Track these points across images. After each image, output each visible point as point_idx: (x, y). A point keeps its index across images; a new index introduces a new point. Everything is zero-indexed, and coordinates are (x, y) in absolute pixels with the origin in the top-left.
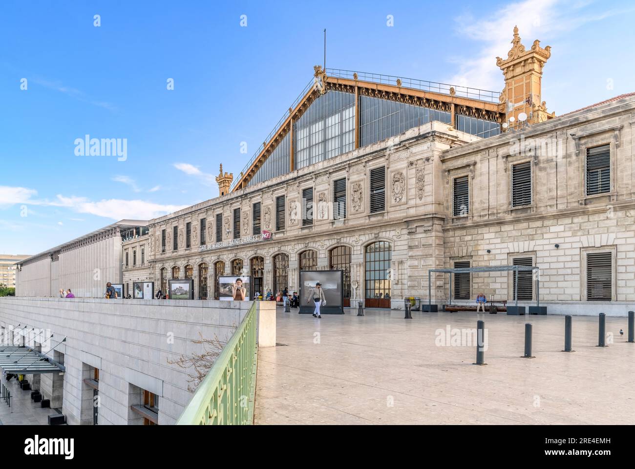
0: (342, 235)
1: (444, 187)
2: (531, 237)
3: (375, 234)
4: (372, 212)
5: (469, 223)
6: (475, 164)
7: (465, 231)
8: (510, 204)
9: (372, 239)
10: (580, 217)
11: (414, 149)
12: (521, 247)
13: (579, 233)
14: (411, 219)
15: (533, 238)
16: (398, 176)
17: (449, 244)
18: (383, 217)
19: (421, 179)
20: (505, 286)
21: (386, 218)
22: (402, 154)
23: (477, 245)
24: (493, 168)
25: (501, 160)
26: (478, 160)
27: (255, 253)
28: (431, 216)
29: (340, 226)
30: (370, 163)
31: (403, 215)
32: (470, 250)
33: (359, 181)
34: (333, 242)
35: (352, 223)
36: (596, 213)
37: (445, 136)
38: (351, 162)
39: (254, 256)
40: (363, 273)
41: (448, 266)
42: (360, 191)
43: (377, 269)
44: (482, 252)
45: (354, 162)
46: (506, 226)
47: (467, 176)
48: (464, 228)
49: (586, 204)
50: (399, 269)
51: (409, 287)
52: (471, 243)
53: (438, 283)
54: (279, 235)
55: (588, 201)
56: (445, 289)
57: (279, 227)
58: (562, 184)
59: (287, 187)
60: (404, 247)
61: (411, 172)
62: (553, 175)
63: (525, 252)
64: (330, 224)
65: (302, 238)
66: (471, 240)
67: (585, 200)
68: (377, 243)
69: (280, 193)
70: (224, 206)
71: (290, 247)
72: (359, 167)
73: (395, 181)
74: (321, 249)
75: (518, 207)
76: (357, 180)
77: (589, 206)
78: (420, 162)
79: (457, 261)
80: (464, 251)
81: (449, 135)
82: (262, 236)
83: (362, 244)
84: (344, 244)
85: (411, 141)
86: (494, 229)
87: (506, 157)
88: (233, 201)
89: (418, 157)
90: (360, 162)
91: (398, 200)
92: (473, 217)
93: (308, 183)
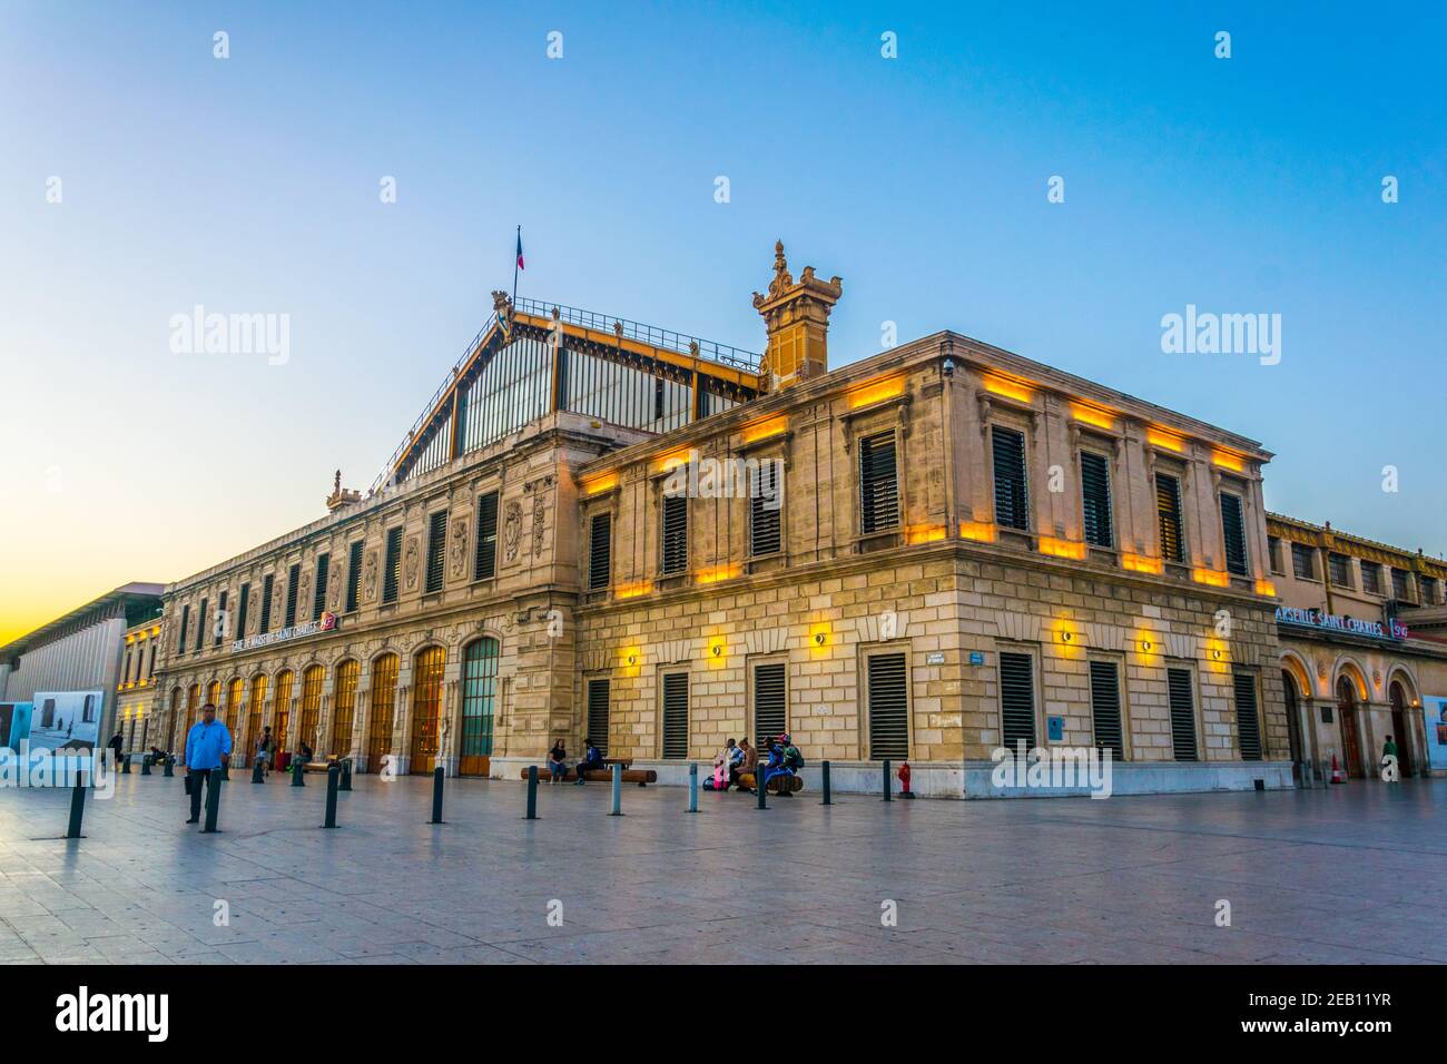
0: (434, 624)
1: (579, 533)
2: (685, 633)
3: (478, 622)
4: (478, 578)
5: (607, 604)
6: (618, 491)
7: (603, 620)
8: (659, 569)
9: (474, 633)
10: (745, 596)
11: (535, 461)
12: (672, 651)
13: (744, 628)
14: (525, 593)
15: (689, 633)
16: (513, 511)
17: (583, 645)
18: (491, 588)
19: (539, 518)
20: (651, 729)
21: (494, 590)
22: (521, 469)
23: (618, 647)
24: (640, 501)
25: (650, 485)
26: (623, 486)
27: (313, 659)
28: (546, 589)
29: (433, 604)
30: (480, 483)
31: (517, 585)
32: (609, 657)
33: (464, 517)
34: (421, 637)
35: (449, 599)
36: (765, 587)
37: (581, 438)
38: (453, 479)
39: (311, 663)
40: (459, 702)
41: (579, 689)
42: (463, 536)
43: (480, 694)
44: (624, 662)
45: (458, 480)
46: (655, 610)
47: (609, 514)
48: (601, 613)
49: (751, 573)
50: (504, 695)
51: (515, 731)
52: (611, 644)
53: (557, 724)
54: (349, 622)
55: (754, 567)
56: (574, 736)
57: (352, 604)
58: (723, 534)
59: (368, 525)
60: (515, 650)
61: (527, 504)
62: (712, 516)
63: (678, 662)
64: (420, 601)
65: (380, 629)
66: (611, 638)
67: (751, 564)
68: (483, 643)
69: (356, 536)
70: (277, 560)
71: (362, 647)
72: (466, 490)
73: (509, 520)
74: (404, 651)
75: (670, 575)
76: (461, 514)
77: (752, 577)
78: (540, 484)
79: (592, 679)
80: (602, 658)
81: (590, 437)
82: (323, 622)
83: (460, 644)
84: (437, 643)
85: (527, 446)
86: (640, 616)
87: (656, 481)
88: (290, 551)
89: (537, 476)
90: (465, 481)
91: (511, 556)
92: (613, 591)
93: (396, 517)
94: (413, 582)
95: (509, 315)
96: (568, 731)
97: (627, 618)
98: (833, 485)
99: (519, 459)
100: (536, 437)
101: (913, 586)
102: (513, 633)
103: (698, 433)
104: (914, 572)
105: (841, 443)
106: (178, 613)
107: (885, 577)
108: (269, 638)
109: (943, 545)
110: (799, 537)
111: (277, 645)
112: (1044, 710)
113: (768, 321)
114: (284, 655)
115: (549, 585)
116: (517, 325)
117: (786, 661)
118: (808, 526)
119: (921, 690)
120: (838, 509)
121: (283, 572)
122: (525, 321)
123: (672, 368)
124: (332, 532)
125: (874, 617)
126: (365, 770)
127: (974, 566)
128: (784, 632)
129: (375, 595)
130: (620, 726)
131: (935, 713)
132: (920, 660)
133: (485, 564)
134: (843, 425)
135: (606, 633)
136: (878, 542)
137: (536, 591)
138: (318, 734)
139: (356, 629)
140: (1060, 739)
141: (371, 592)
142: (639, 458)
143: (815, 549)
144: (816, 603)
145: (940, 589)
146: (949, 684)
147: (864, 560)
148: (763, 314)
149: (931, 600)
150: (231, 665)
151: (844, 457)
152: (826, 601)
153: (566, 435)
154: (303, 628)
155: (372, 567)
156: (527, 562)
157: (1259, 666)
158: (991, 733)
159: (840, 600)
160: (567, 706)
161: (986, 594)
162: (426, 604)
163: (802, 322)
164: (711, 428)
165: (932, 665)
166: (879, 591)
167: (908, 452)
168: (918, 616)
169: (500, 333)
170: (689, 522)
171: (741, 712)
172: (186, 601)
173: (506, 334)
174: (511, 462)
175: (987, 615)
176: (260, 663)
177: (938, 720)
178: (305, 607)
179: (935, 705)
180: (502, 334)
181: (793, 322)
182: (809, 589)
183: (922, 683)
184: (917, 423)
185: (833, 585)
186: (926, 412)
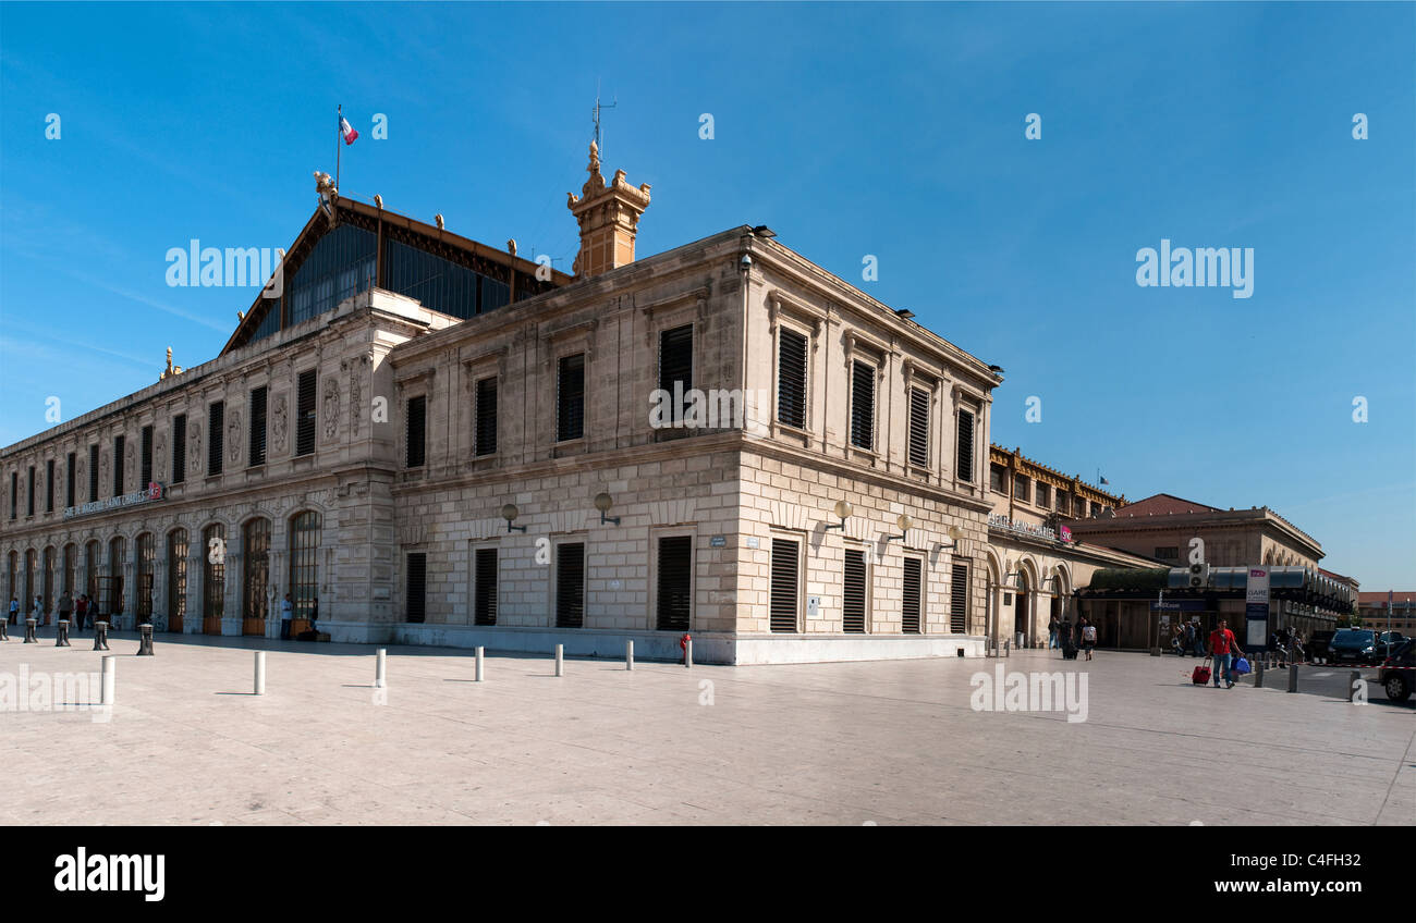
0: (259, 497)
1: (396, 414)
2: (495, 512)
3: (301, 498)
4: (300, 453)
5: (422, 483)
6: (432, 373)
7: (419, 497)
8: (472, 451)
9: (297, 506)
10: (550, 479)
11: (349, 339)
12: (484, 529)
13: (549, 508)
14: (344, 469)
16: (331, 388)
17: (400, 520)
18: (312, 463)
19: (356, 396)
20: (464, 599)
21: (315, 466)
22: (337, 346)
23: (434, 523)
24: (454, 384)
25: (464, 369)
26: (437, 368)
27: (143, 527)
28: (364, 466)
29: (255, 478)
30: (299, 360)
31: (336, 461)
32: (425, 532)
33: (283, 393)
34: (247, 509)
35: (272, 473)
36: (568, 472)
37: (396, 319)
38: (271, 355)
39: (142, 531)
40: (287, 571)
41: (398, 561)
42: (284, 413)
43: (306, 564)
44: (439, 537)
45: (274, 356)
46: (468, 490)
47: (424, 397)
48: (418, 491)
49: (556, 457)
50: (327, 565)
51: (338, 598)
52: (427, 520)
53: (376, 592)
54: (176, 493)
55: (558, 452)
56: (394, 603)
57: (179, 475)
58: (531, 419)
59: (189, 398)
60: (335, 524)
61: (344, 382)
62: (521, 401)
63: (489, 539)
64: (245, 474)
65: (207, 499)
66: (427, 514)
67: (555, 449)
68: (307, 516)
69: (178, 409)
70: (101, 430)
71: (191, 516)
72: (283, 366)
73: (327, 398)
74: (231, 521)
75: (482, 457)
76: (281, 390)
77: (556, 461)
78: (356, 364)
79: (410, 552)
80: (419, 534)
81: (406, 319)
82: (151, 491)
83: (285, 515)
84: (262, 515)
86: (454, 494)
87: (469, 365)
88: (113, 420)
89: (353, 355)
90: (283, 357)
91: (330, 433)
92: (429, 471)
93: (217, 390)
94: (237, 456)
96: (388, 599)
97: (442, 496)
98: (633, 376)
99: (334, 337)
100: (351, 315)
101: (701, 474)
102: (335, 507)
103: (508, 318)
104: (704, 462)
105: (642, 336)
106: (7, 479)
107: (678, 465)
108: (99, 506)
109: (730, 438)
110: (601, 425)
111: (107, 512)
112: (805, 589)
114: (115, 522)
115: (366, 462)
116: (340, 210)
117: (585, 541)
118: (610, 414)
119: (703, 569)
120: (637, 400)
121: (107, 440)
122: (348, 206)
124: (153, 404)
125: (665, 502)
126: (201, 631)
127: (756, 459)
128: (584, 513)
129: (199, 469)
130: (436, 595)
131: (716, 591)
132: (704, 543)
133: (306, 440)
134: (645, 318)
135: (423, 510)
136: (672, 432)
137: (354, 467)
138: (153, 598)
139: (183, 499)
140: (816, 614)
141: (197, 463)
142: (453, 341)
143: (614, 436)
144: (615, 488)
145: (725, 478)
146: (728, 565)
147: (658, 449)
150: (65, 530)
151: (645, 349)
152: (623, 486)
153: (381, 315)
154: (132, 496)
155: (196, 440)
156: (345, 439)
157: (972, 558)
158: (761, 608)
159: (636, 485)
160: (386, 576)
162: (250, 477)
165: (715, 547)
166: (671, 478)
167: (703, 346)
168: (704, 503)
170: (499, 407)
171: (546, 585)
172: (14, 468)
174: (328, 339)
175: (765, 504)
176: (93, 530)
177: (717, 597)
178: (133, 476)
179: (716, 583)
182: (608, 474)
183: (705, 563)
184: (713, 317)
185: (631, 471)
186: (722, 307)
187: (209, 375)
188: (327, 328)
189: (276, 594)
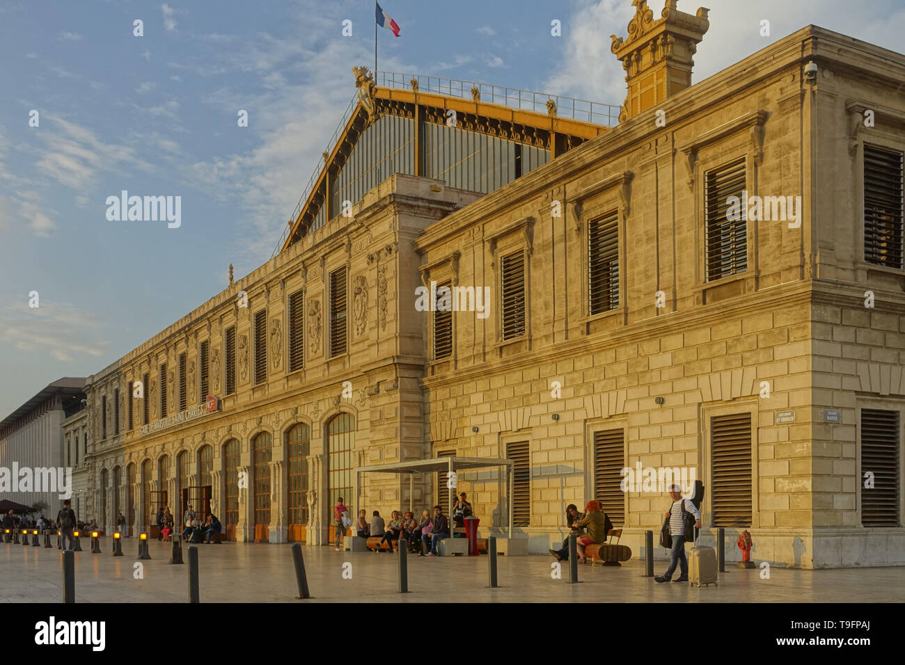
0: (298, 402)
2: (525, 401)
3: (333, 398)
4: (333, 355)
5: (450, 374)
6: (457, 256)
7: (448, 390)
8: (498, 336)
9: (331, 409)
10: (583, 358)
12: (509, 421)
13: (583, 392)
15: (528, 401)
16: (359, 285)
17: (430, 416)
18: (344, 363)
19: (383, 288)
21: (348, 365)
22: (364, 240)
23: (462, 417)
24: (479, 264)
25: (488, 245)
26: (462, 251)
27: (204, 439)
28: (391, 362)
29: (295, 383)
30: (329, 260)
31: (367, 360)
32: (454, 427)
33: (317, 295)
34: (289, 415)
35: (310, 376)
36: (602, 348)
37: (420, 203)
38: (304, 258)
40: (323, 474)
42: (318, 315)
43: (342, 467)
44: (468, 432)
46: (496, 378)
47: (449, 281)
48: (445, 383)
49: (588, 333)
50: (361, 467)
52: (455, 414)
53: (408, 494)
54: (229, 404)
55: (591, 327)
57: (231, 386)
58: (560, 293)
60: (367, 425)
61: (371, 276)
62: (549, 276)
63: (519, 430)
64: (285, 380)
65: (254, 408)
66: (454, 409)
67: (588, 324)
68: (341, 417)
69: (229, 321)
70: (168, 349)
72: (317, 266)
73: (356, 294)
74: (275, 429)
75: (509, 341)
76: (315, 292)
77: (589, 337)
78: (382, 255)
79: (440, 450)
80: (448, 429)
81: (430, 201)
82: (208, 404)
83: (322, 418)
84: (302, 420)
85: (367, 215)
86: (482, 384)
87: (494, 241)
88: (177, 339)
89: (379, 246)
90: (316, 258)
91: (360, 331)
92: (456, 361)
93: (260, 300)
94: (278, 363)
95: (371, 91)
97: (470, 387)
98: (675, 229)
99: (362, 230)
100: (375, 205)
101: (761, 337)
102: (366, 407)
103: (532, 185)
104: (763, 322)
105: (683, 180)
106: (99, 403)
107: (732, 329)
108: (167, 422)
109: (796, 289)
110: (639, 291)
111: (174, 427)
113: (627, 67)
114: (181, 436)
115: (394, 357)
116: (378, 101)
117: (625, 426)
118: (648, 277)
119: (767, 452)
120: (680, 257)
121: (173, 359)
122: (386, 96)
123: (530, 130)
124: (208, 319)
125: (718, 374)
127: (835, 313)
128: (622, 394)
129: (247, 378)
131: (784, 477)
132: (767, 419)
133: (338, 345)
134: (687, 159)
135: (451, 404)
136: (724, 289)
137: (382, 364)
139: (235, 409)
141: (245, 373)
142: (476, 218)
144: (656, 362)
145: (792, 339)
146: (799, 445)
147: (707, 311)
148: (621, 59)
149: (782, 352)
150: (142, 447)
151: (689, 196)
152: (667, 359)
153: (404, 201)
154: (193, 410)
155: (244, 350)
156: (373, 336)
158: (847, 497)
159: (682, 357)
161: (847, 343)
162: (289, 383)
163: (664, 63)
164: (546, 177)
165: (781, 424)
166: (724, 344)
167: (759, 183)
168: (767, 371)
169: (363, 112)
170: (526, 283)
171: (581, 480)
172: (103, 392)
173: (370, 112)
174: (355, 235)
175: (847, 367)
176: (163, 445)
177: (785, 485)
178: (193, 392)
179: (783, 468)
180: (366, 112)
181: (654, 64)
182: (649, 347)
183: (769, 444)
184: (770, 146)
185: (674, 341)
186: (783, 131)
187: (253, 285)
188: (353, 223)
189: (316, 500)
